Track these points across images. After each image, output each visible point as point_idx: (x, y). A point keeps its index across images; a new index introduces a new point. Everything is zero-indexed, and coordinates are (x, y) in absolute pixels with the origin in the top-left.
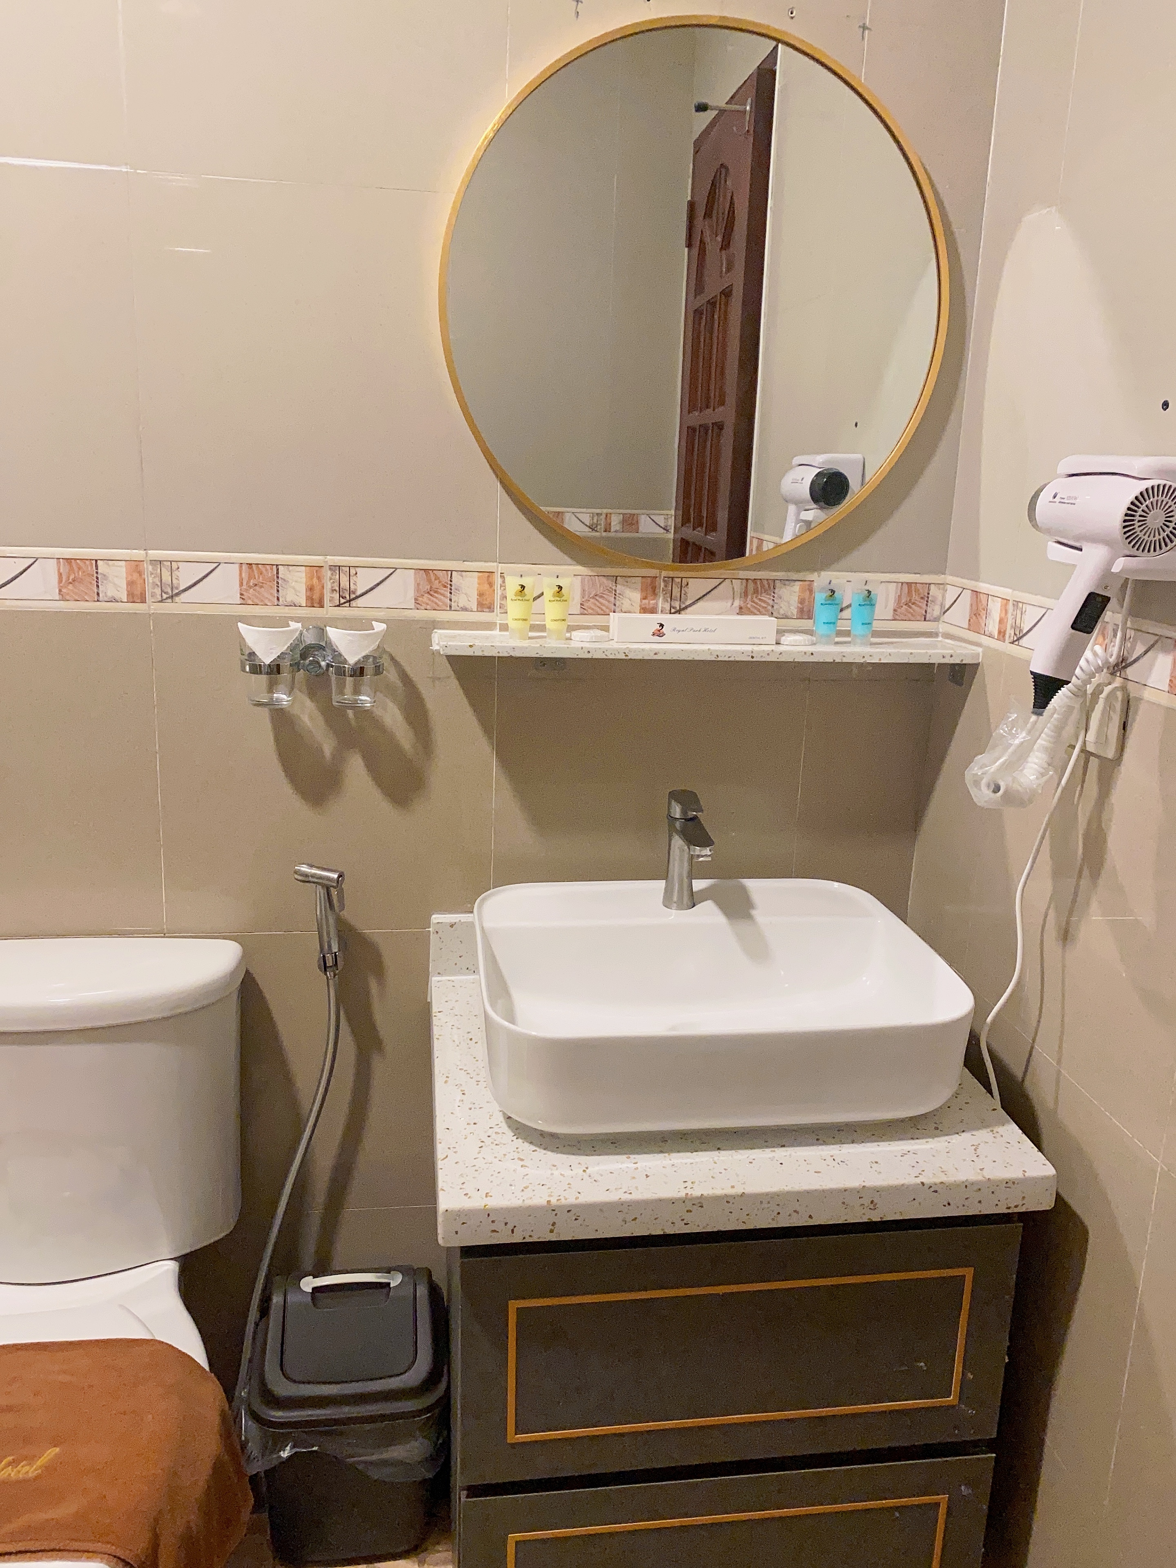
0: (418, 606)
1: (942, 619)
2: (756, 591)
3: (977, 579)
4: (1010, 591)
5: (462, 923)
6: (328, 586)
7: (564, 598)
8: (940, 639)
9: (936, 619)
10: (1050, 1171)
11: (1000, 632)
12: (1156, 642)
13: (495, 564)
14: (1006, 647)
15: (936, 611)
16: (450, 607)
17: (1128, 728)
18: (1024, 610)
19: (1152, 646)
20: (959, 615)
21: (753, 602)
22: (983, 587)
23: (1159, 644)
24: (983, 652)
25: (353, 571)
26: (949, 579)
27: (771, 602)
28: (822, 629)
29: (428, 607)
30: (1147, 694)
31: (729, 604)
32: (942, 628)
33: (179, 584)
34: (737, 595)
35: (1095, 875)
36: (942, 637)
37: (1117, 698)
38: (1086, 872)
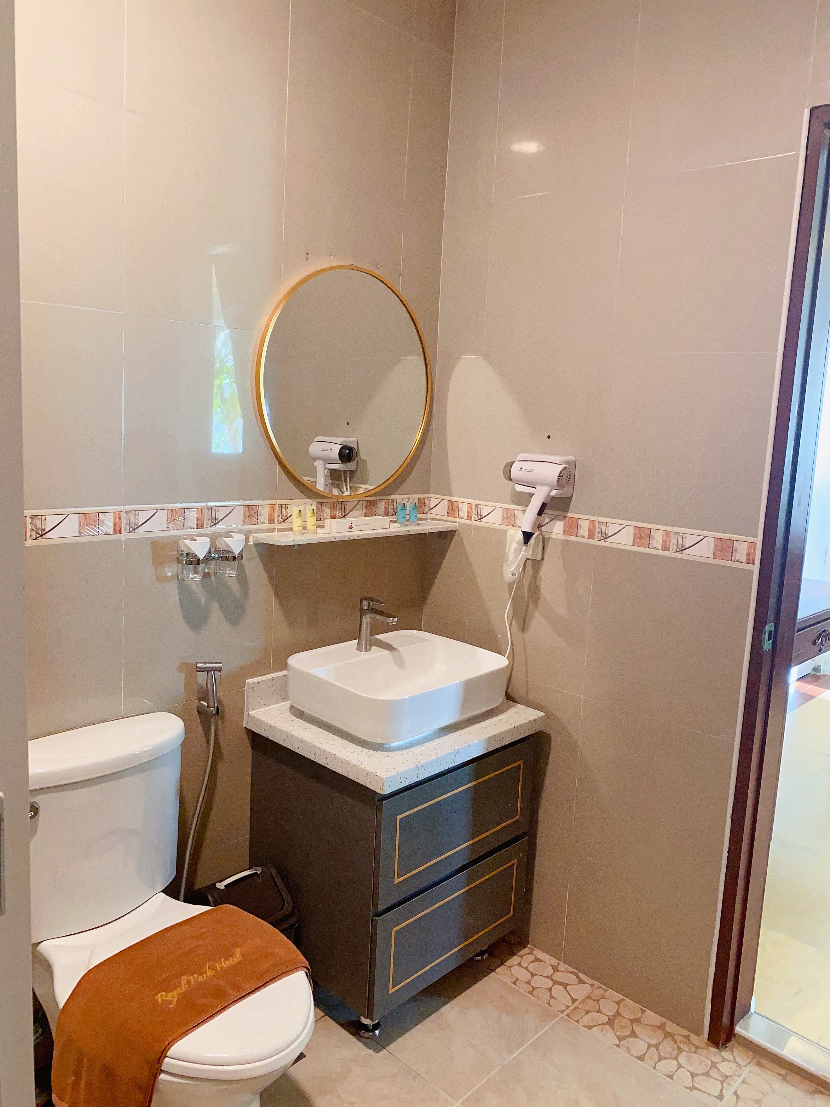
0: (244, 524)
1: (429, 512)
2: (370, 505)
3: (451, 496)
4: (473, 500)
5: (263, 681)
6: (206, 517)
7: (302, 516)
8: (429, 521)
9: (427, 513)
10: (544, 714)
11: (468, 516)
12: (555, 517)
13: (276, 501)
14: (473, 523)
15: (427, 509)
16: (257, 523)
17: (545, 548)
18: (482, 508)
19: (553, 519)
20: (442, 510)
21: (369, 510)
22: (454, 499)
23: (556, 518)
24: (459, 525)
25: (217, 509)
26: (432, 495)
27: (375, 510)
28: (401, 520)
29: (248, 524)
30: (553, 536)
31: (361, 511)
32: (429, 516)
33: (138, 522)
34: (364, 508)
35: (536, 603)
36: (430, 520)
37: (540, 538)
38: (531, 603)
